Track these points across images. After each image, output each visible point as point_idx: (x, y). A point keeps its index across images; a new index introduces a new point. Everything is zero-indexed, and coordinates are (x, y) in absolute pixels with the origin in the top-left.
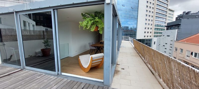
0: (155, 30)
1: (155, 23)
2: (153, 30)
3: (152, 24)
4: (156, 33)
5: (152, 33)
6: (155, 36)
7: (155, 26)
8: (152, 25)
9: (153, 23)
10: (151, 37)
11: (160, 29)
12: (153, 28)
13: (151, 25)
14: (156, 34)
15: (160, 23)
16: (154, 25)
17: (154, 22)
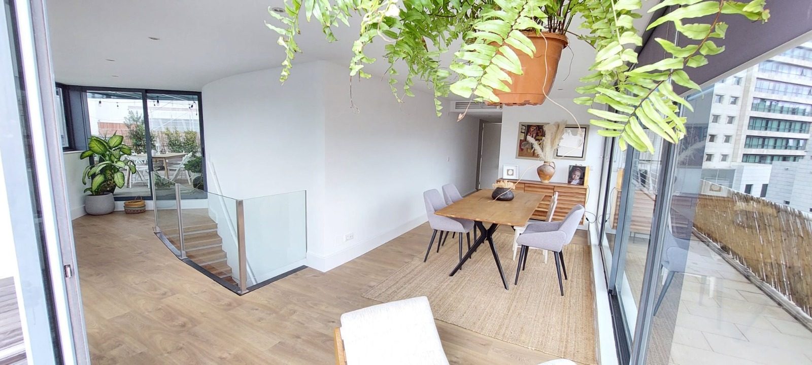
0: (752, 127)
1: (753, 93)
2: (740, 127)
3: (736, 98)
4: (755, 142)
5: (732, 140)
6: (752, 159)
7: (755, 107)
8: (739, 102)
9: (746, 91)
10: (729, 159)
11: (780, 121)
12: (741, 117)
13: (734, 103)
14: (757, 146)
15: (785, 93)
16: (750, 101)
17: (752, 88)
